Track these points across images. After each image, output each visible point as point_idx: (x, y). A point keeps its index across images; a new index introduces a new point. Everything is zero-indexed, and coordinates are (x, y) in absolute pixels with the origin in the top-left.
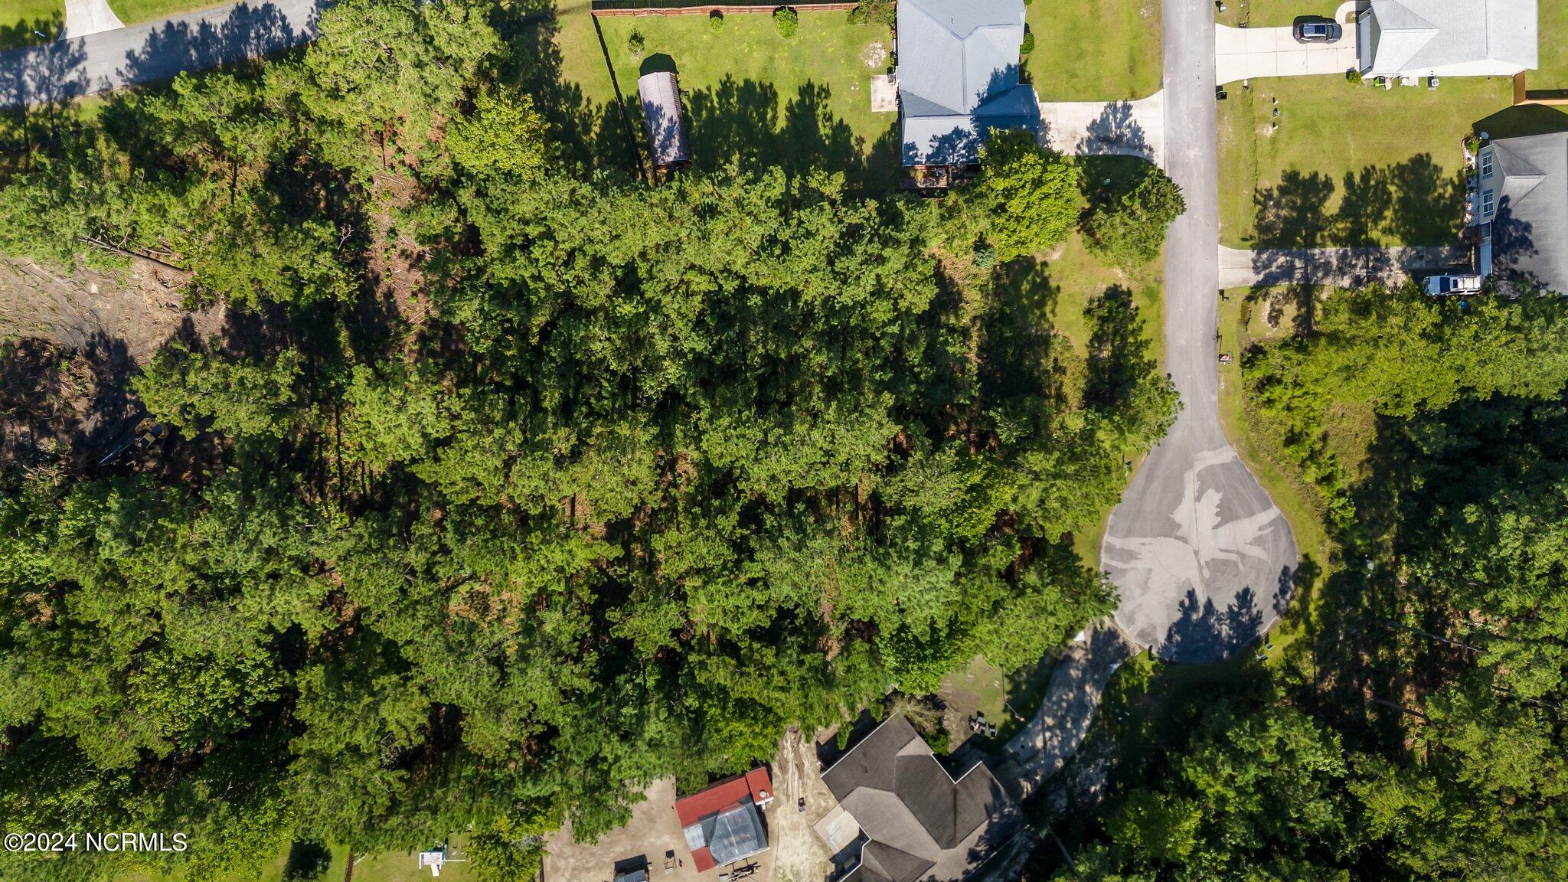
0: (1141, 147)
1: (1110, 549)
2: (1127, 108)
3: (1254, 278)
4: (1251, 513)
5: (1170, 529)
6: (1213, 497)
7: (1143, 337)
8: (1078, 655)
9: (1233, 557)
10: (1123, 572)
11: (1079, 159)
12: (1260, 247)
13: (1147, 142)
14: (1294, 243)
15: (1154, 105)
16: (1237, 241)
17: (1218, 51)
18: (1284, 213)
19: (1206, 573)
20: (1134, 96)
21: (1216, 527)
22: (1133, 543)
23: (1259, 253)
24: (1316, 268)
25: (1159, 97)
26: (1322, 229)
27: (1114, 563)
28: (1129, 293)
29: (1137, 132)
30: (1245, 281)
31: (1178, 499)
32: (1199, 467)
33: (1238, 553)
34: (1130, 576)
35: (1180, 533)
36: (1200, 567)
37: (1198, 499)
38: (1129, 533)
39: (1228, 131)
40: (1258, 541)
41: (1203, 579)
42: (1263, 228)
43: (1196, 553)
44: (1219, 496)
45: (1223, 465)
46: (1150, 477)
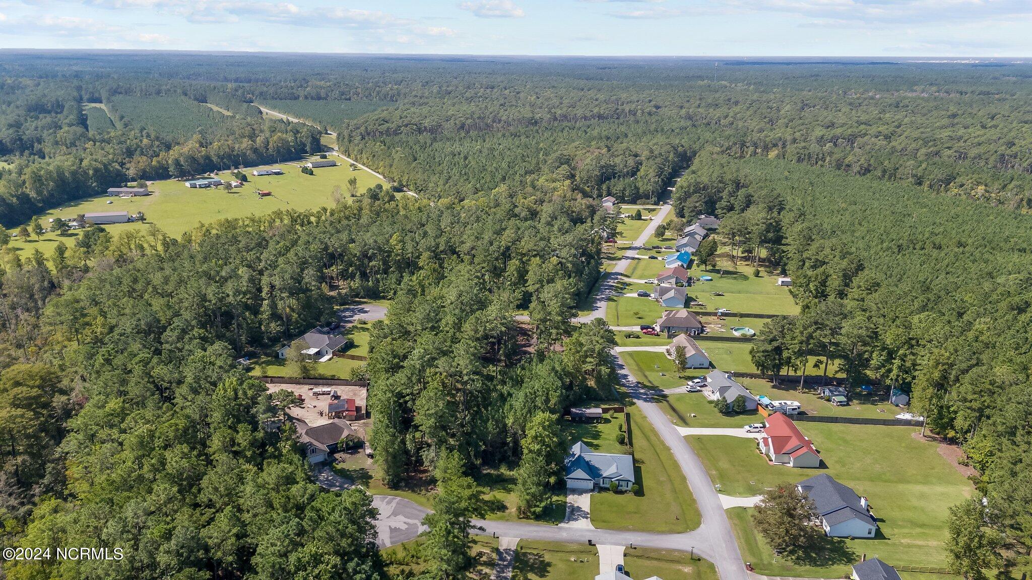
0: (569, 520)
1: (395, 498)
2: (587, 518)
3: (501, 549)
4: (391, 538)
5: (394, 514)
6: (403, 527)
10: (382, 501)
11: (566, 503)
12: (516, 552)
13: (571, 522)
14: (516, 563)
15: (588, 525)
16: (521, 544)
17: (613, 547)
18: (531, 561)
20: (592, 521)
21: (389, 527)
23: (513, 551)
24: (502, 569)
25: (593, 528)
26: (521, 572)
27: (387, 499)
28: (504, 512)
29: (576, 520)
30: (501, 546)
31: (407, 517)
32: (419, 524)
34: (380, 503)
35: (392, 516)
37: (405, 523)
38: (398, 504)
39: (575, 547)
42: (525, 554)
44: (402, 529)
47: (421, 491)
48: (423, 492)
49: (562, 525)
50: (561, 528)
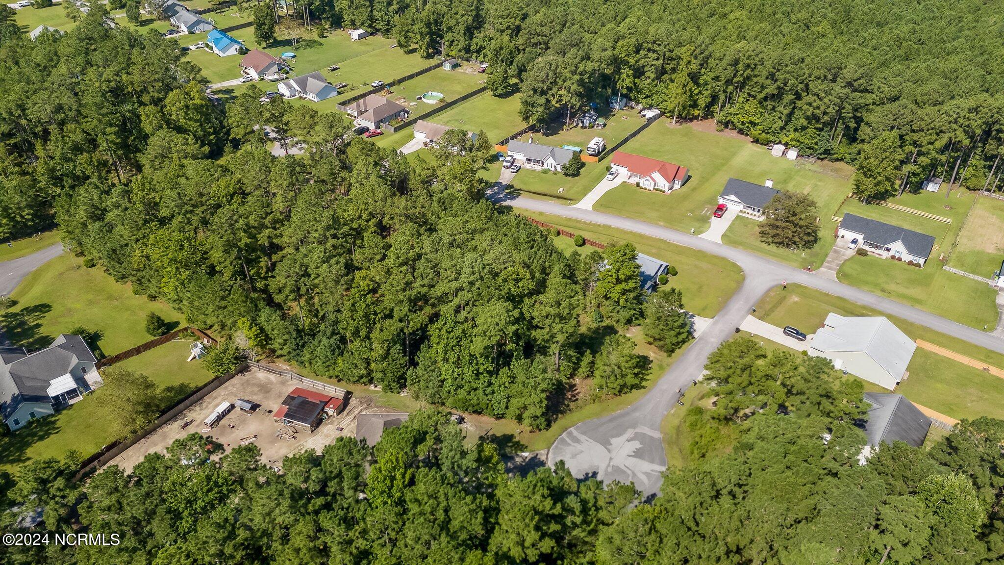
0: (691, 328)
1: (570, 434)
2: (693, 316)
4: (652, 462)
5: (606, 443)
6: (637, 445)
7: (647, 377)
8: (518, 460)
9: (629, 472)
10: (569, 445)
13: (695, 327)
15: (706, 321)
17: (745, 321)
19: (610, 469)
20: (699, 315)
21: (629, 456)
22: (583, 438)
25: (710, 320)
27: (567, 439)
28: (652, 361)
29: (692, 323)
31: (618, 435)
32: (637, 430)
33: (633, 473)
34: (571, 448)
35: (609, 447)
36: (609, 465)
37: (628, 441)
38: (584, 433)
40: (647, 474)
41: (606, 470)
43: (611, 459)
44: (640, 446)
45: (651, 437)
46: (611, 420)
47: (568, 406)
48: (572, 405)
49: (696, 335)
50: (701, 339)
